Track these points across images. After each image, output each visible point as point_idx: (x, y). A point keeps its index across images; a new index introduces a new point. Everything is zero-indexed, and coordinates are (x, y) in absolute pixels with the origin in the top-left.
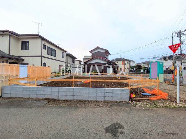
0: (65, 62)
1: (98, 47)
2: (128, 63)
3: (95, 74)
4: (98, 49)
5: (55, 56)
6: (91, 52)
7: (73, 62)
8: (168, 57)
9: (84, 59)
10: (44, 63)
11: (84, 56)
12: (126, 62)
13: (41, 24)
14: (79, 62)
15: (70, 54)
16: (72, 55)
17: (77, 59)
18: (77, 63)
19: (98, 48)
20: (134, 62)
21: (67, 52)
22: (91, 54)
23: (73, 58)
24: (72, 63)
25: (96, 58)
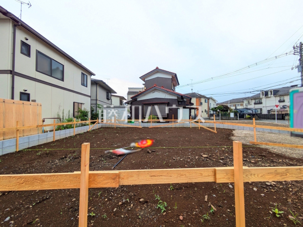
0: (90, 97)
1: (157, 68)
2: (205, 102)
3: (155, 122)
4: (158, 72)
5: (62, 80)
6: (143, 78)
7: (108, 99)
8: (271, 91)
9: (129, 93)
10: (21, 94)
11: (129, 88)
12: (203, 100)
13: (30, 5)
14: (118, 99)
15: (102, 81)
16: (105, 83)
17: (115, 93)
18: (115, 102)
19: (157, 70)
20: (214, 100)
21: (94, 75)
22: (144, 83)
23: (109, 91)
24: (106, 101)
25: (156, 89)
